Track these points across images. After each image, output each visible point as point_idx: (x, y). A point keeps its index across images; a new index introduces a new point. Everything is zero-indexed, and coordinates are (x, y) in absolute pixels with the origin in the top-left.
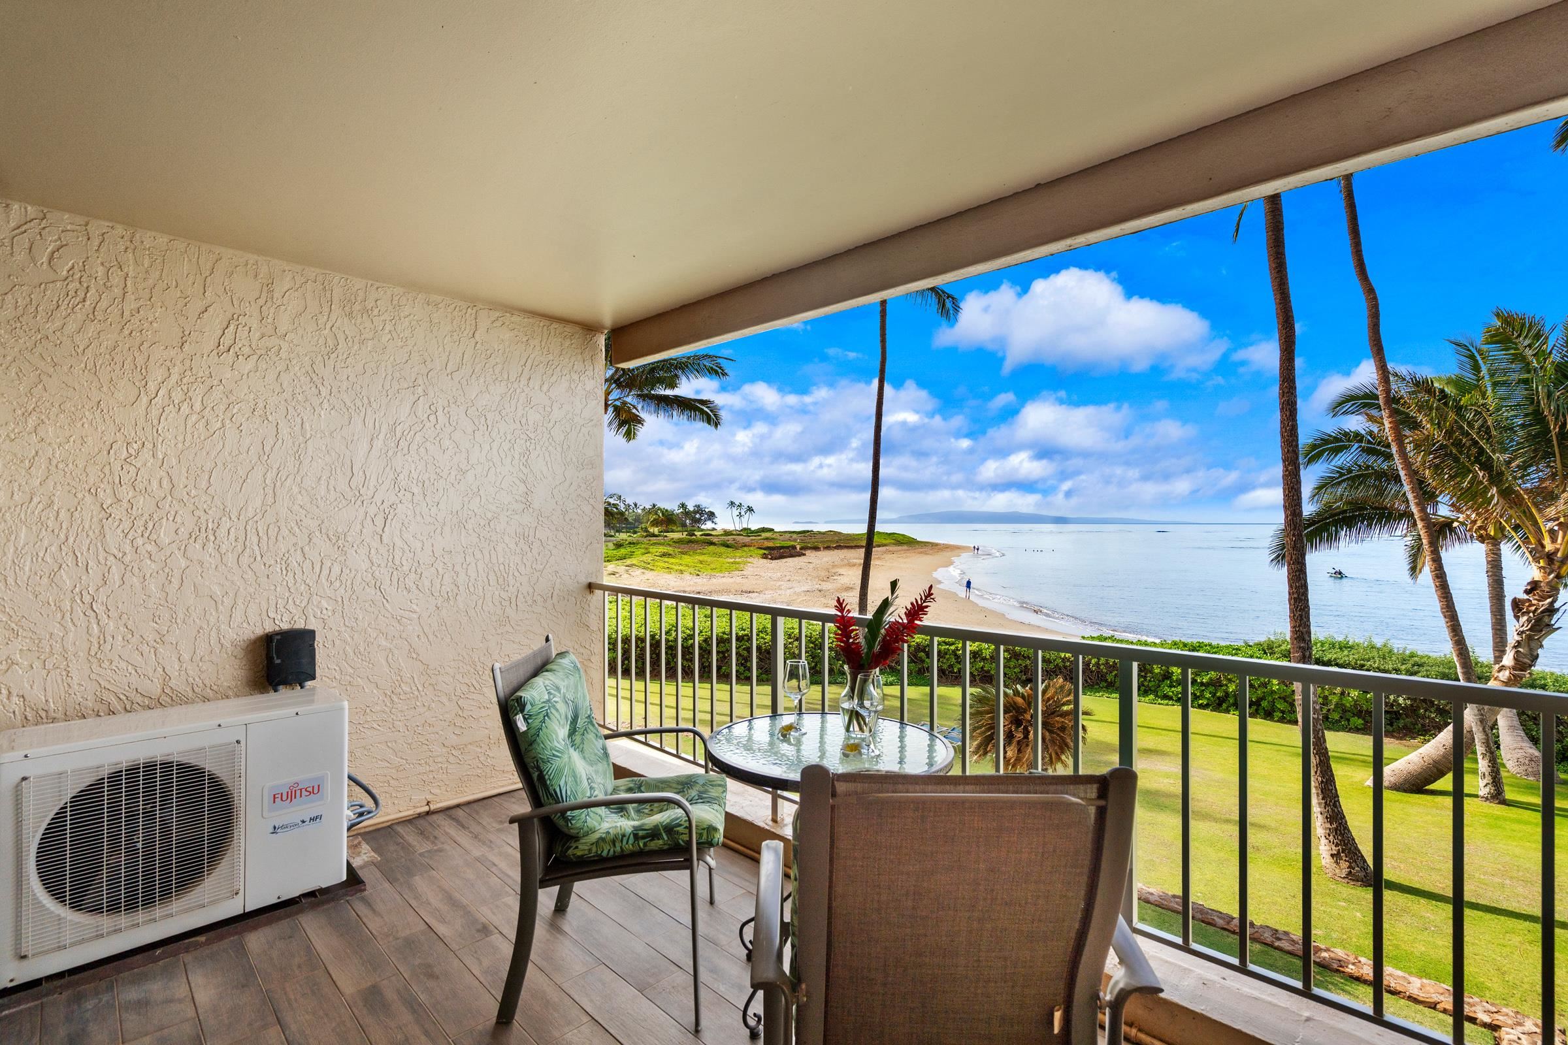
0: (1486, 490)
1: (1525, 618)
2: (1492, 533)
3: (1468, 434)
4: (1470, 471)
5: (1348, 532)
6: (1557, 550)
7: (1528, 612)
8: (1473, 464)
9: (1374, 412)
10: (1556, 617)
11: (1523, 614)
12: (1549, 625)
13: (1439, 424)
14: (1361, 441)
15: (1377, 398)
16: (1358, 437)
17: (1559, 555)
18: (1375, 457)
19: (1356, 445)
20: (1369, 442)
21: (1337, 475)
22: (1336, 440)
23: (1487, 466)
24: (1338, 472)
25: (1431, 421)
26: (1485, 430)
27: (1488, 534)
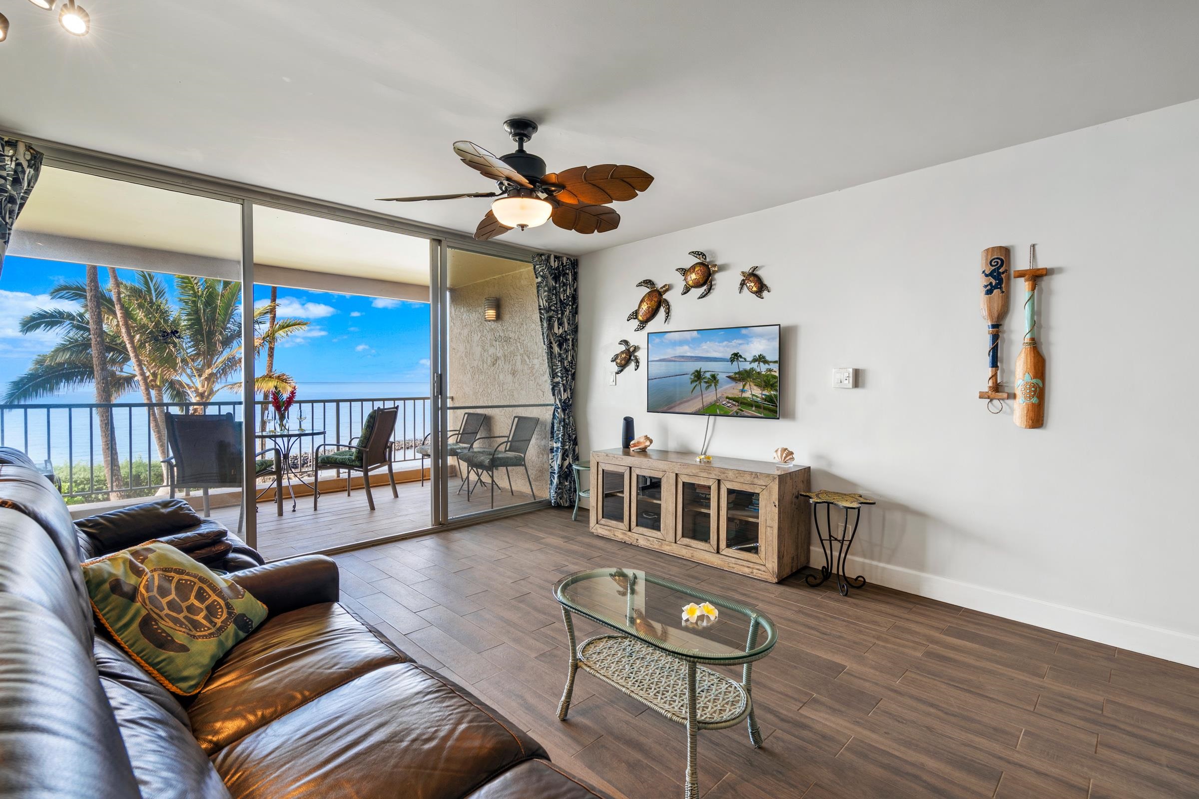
2: (158, 384)
5: (66, 384)
14: (72, 319)
18: (82, 332)
19: (68, 322)
21: (68, 343)
22: (53, 316)
24: (68, 341)
27: (156, 385)
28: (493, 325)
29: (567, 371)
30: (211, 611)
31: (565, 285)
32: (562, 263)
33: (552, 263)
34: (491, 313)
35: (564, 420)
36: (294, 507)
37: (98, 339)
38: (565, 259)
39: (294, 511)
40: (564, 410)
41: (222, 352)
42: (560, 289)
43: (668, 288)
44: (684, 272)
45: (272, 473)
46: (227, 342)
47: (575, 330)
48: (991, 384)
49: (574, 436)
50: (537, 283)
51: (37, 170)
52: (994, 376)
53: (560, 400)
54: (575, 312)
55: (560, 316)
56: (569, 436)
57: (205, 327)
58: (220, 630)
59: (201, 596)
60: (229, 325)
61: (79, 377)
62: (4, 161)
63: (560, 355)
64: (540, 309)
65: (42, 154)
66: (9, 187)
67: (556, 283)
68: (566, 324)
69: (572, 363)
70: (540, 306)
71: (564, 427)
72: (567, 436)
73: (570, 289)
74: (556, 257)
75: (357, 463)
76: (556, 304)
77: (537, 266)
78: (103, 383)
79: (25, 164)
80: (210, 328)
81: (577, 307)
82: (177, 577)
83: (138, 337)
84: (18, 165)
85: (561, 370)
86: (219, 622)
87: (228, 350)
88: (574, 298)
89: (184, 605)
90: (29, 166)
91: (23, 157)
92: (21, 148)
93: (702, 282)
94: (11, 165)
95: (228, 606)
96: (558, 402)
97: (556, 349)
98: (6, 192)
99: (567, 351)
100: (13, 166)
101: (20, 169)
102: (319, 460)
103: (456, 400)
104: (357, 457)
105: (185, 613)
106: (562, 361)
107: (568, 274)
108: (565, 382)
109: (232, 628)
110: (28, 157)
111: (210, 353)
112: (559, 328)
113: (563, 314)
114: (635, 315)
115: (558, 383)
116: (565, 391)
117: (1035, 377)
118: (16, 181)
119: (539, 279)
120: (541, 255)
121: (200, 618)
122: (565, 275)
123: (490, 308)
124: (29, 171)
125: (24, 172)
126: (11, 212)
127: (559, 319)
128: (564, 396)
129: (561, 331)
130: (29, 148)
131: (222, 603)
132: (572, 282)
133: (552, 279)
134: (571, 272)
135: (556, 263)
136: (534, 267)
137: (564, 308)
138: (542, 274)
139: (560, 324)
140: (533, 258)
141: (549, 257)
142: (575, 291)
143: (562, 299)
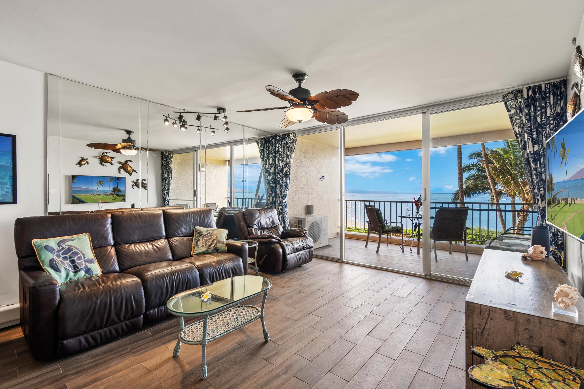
0: (511, 181)
1: (520, 217)
2: (513, 194)
3: (506, 166)
4: (506, 176)
6: (528, 198)
7: (521, 215)
8: (507, 175)
9: (480, 158)
10: (528, 217)
11: (520, 216)
12: (526, 219)
13: (498, 163)
14: (477, 167)
15: (481, 154)
16: (476, 166)
17: (529, 199)
18: (481, 172)
20: (479, 167)
22: (470, 166)
23: (511, 175)
25: (496, 162)
26: (511, 165)
31: (544, 108)
32: (540, 90)
33: (527, 95)
38: (544, 86)
42: (535, 113)
50: (511, 115)
51: (296, 138)
55: (535, 136)
64: (516, 135)
65: (297, 134)
70: (515, 132)
73: (551, 109)
74: (529, 89)
76: (530, 127)
77: (508, 103)
84: (292, 138)
85: (537, 182)
89: (208, 241)
90: (294, 138)
91: (293, 136)
95: (216, 244)
98: (291, 146)
107: (549, 97)
108: (542, 192)
109: (213, 249)
112: (534, 147)
113: (539, 133)
118: (292, 143)
119: (513, 111)
120: (512, 93)
121: (208, 244)
122: (545, 99)
125: (293, 140)
126: (292, 151)
130: (294, 133)
132: (555, 103)
133: (526, 107)
134: (554, 94)
135: (530, 93)
136: (506, 104)
137: (542, 128)
138: (514, 106)
139: (534, 144)
140: (504, 97)
141: (520, 92)
142: (562, 109)
143: (539, 120)
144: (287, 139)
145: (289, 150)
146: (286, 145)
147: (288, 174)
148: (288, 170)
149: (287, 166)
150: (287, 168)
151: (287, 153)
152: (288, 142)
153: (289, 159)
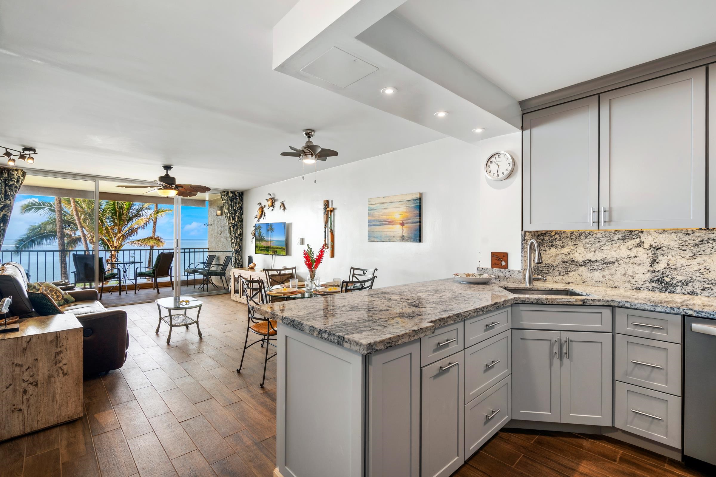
11: (109, 263)
19: (47, 208)
27: (93, 242)
28: (220, 217)
29: (237, 237)
30: (58, 297)
31: (236, 203)
32: (235, 194)
33: (230, 195)
34: (219, 212)
35: (235, 257)
36: (127, 292)
37: (60, 219)
38: (236, 193)
39: (127, 294)
40: (236, 253)
41: (127, 225)
42: (234, 205)
43: (265, 206)
44: (268, 201)
45: (117, 278)
46: (130, 219)
47: (242, 221)
48: (324, 244)
49: (241, 264)
50: (223, 203)
51: (24, 177)
52: (325, 241)
53: (234, 249)
54: (242, 214)
55: (233, 216)
56: (238, 264)
57: (118, 212)
58: (60, 300)
59: (56, 293)
60: (131, 211)
61: (53, 237)
62: (14, 176)
63: (233, 231)
65: (26, 172)
66: (15, 183)
67: (231, 203)
68: (237, 219)
69: (240, 234)
70: (225, 212)
71: (235, 260)
72: (236, 264)
73: (239, 205)
74: (231, 192)
75: (153, 275)
76: (232, 211)
78: (62, 241)
79: (20, 176)
80: (120, 212)
81: (243, 212)
82: (50, 289)
83: (83, 216)
84: (19, 176)
85: (234, 237)
86: (59, 299)
87: (130, 223)
88: (241, 208)
89: (51, 294)
90: (22, 176)
91: (20, 174)
92: (20, 171)
93: (271, 205)
94: (16, 177)
95: (63, 296)
96: (233, 250)
97: (232, 229)
98: (14, 185)
99: (237, 230)
100: (17, 177)
101: (19, 178)
102: (138, 274)
103: (210, 249)
104: (153, 272)
105: (51, 295)
106: (235, 234)
107: (238, 199)
108: (236, 242)
109: (63, 301)
110: (22, 173)
111: (121, 225)
113: (235, 215)
114: (256, 216)
115: (233, 242)
116: (236, 246)
117: (331, 242)
118: (18, 182)
119: (224, 201)
120: (224, 192)
121: (55, 297)
122: (236, 199)
123: (219, 210)
124: (22, 178)
125: (20, 178)
126: (16, 191)
127: (233, 217)
128: (236, 248)
129: (234, 222)
130: (22, 171)
131: (61, 295)
132: (240, 202)
133: (230, 201)
134: (240, 198)
135: (232, 195)
136: (222, 197)
137: (236, 212)
138: (225, 199)
139: (233, 219)
140: (221, 193)
141: (228, 192)
142: (242, 205)
143: (235, 209)
144: (6, 175)
145: (9, 189)
146: (5, 182)
147: (8, 219)
148: (8, 214)
149: (4, 209)
150: (3, 211)
151: (6, 192)
152: (7, 179)
153: (10, 200)
